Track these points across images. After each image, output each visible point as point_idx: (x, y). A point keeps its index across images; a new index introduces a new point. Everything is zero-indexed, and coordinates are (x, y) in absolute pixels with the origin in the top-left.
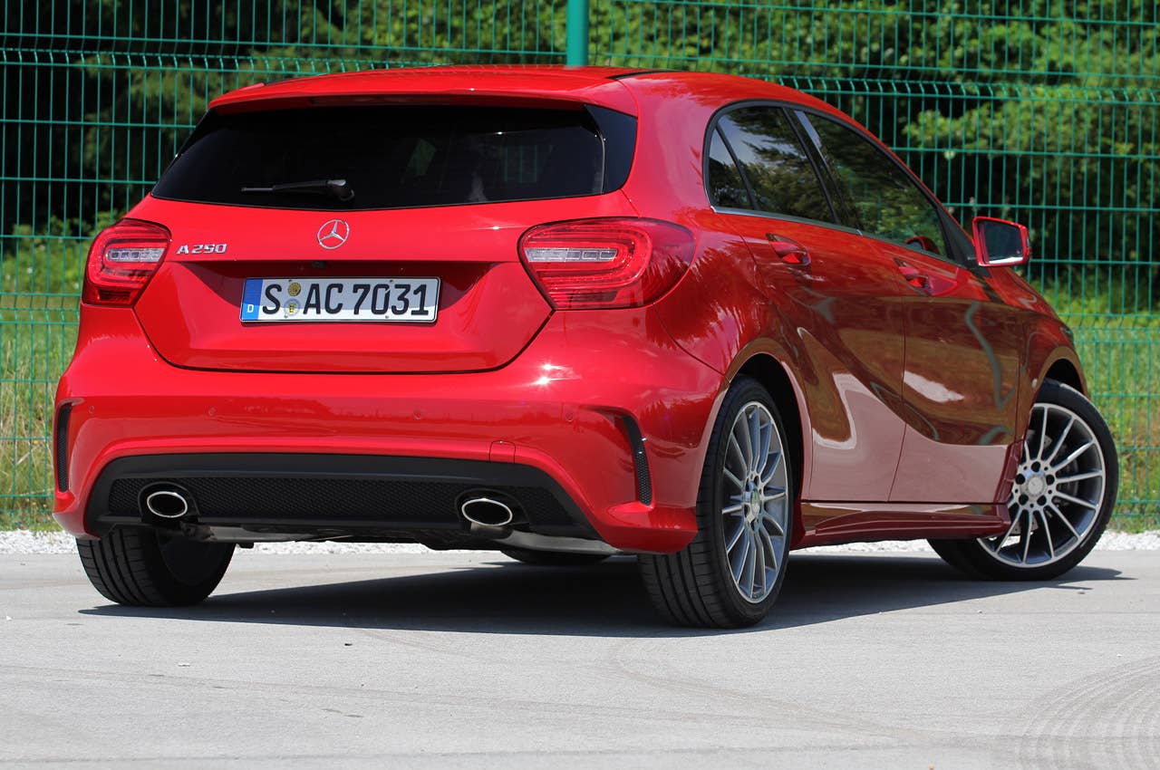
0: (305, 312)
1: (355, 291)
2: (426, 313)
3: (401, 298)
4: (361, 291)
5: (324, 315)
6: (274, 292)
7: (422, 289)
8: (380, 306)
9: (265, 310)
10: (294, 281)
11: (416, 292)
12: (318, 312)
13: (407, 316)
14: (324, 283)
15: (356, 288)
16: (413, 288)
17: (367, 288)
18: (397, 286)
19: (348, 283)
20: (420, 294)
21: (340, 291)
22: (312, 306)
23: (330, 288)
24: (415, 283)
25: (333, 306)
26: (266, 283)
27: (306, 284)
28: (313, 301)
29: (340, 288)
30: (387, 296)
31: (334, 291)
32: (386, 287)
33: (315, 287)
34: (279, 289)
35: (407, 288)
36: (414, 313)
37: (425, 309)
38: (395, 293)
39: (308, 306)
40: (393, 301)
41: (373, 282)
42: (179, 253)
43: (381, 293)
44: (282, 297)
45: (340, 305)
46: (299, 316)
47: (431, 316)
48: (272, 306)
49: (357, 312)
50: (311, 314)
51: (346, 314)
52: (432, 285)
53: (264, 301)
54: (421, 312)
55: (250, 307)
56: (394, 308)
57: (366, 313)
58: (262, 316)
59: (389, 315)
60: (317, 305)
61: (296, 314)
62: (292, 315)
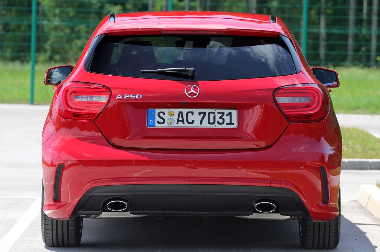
0: (177, 123)
1: (200, 115)
2: (233, 124)
3: (221, 118)
4: (202, 115)
5: (186, 125)
6: (161, 115)
7: (230, 114)
8: (212, 121)
9: (158, 122)
10: (170, 110)
11: (227, 115)
12: (184, 123)
13: (224, 125)
14: (185, 111)
15: (200, 113)
16: (226, 114)
17: (205, 113)
18: (218, 113)
19: (196, 111)
20: (229, 116)
21: (193, 115)
22: (180, 121)
23: (188, 113)
24: (226, 111)
25: (190, 121)
26: (157, 111)
27: (176, 112)
28: (180, 119)
29: (192, 113)
30: (214, 117)
31: (190, 114)
32: (214, 113)
33: (181, 113)
34: (164, 114)
35: (223, 113)
36: (227, 124)
37: (232, 122)
38: (218, 116)
39: (178, 121)
40: (217, 119)
41: (207, 111)
42: (117, 98)
43: (212, 115)
44: (166, 117)
45: (193, 121)
46: (175, 125)
47: (235, 125)
48: (161, 121)
49: (201, 123)
50: (180, 124)
51: (197, 124)
52: (234, 112)
53: (157, 119)
54: (231, 123)
55: (151, 121)
56: (218, 122)
57: (205, 124)
58: (157, 125)
59: (217, 125)
60: (182, 121)
61: (173, 124)
62: (171, 125)
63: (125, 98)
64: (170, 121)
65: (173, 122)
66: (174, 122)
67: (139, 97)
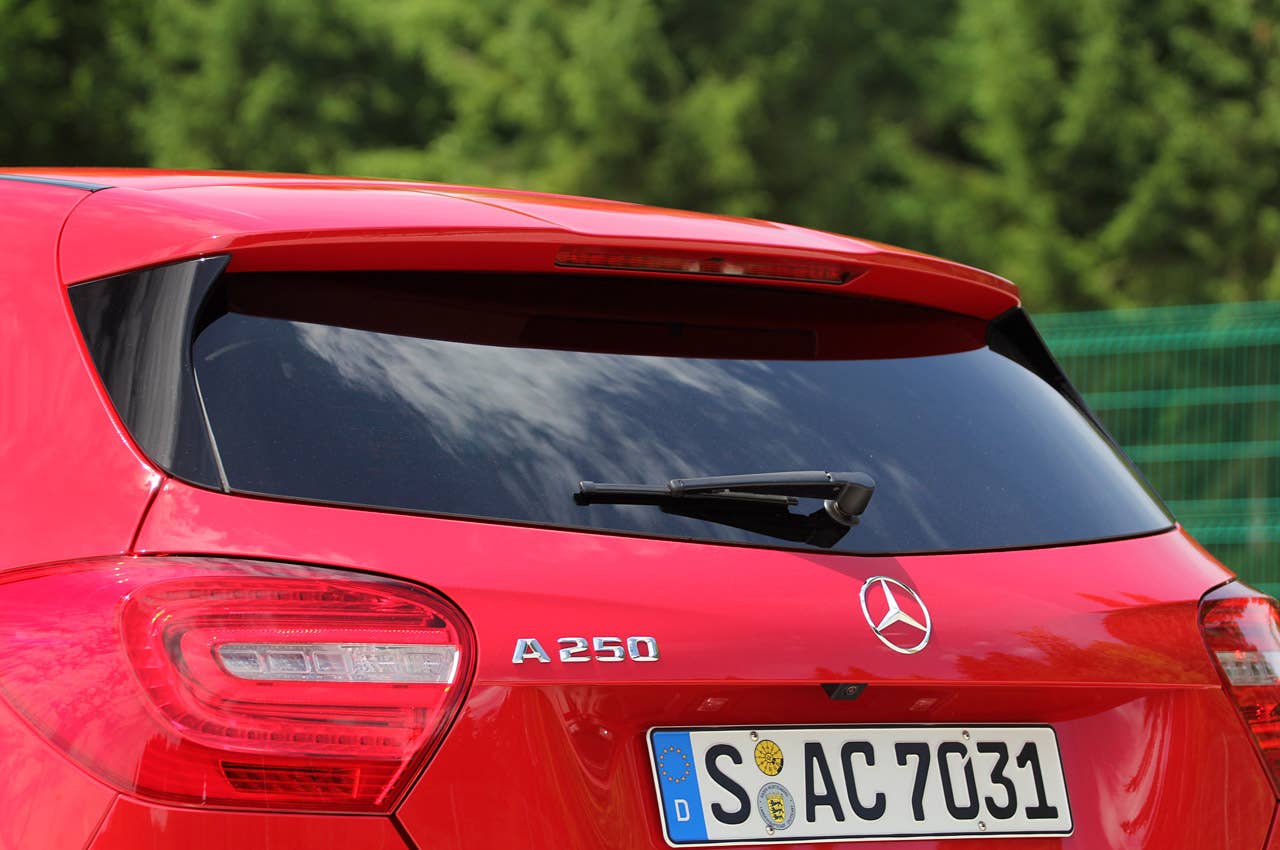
0: (811, 817)
1: (902, 761)
2: (1052, 813)
3: (997, 776)
4: (913, 760)
5: (854, 825)
6: (724, 763)
7: (1029, 754)
8: (962, 800)
9: (718, 812)
10: (763, 734)
11: (1020, 762)
12: (840, 817)
13: (1019, 822)
14: (832, 740)
15: (903, 751)
16: (1014, 752)
17: (922, 749)
18: (984, 747)
19: (884, 739)
20: (1029, 762)
21: (871, 761)
22: (822, 801)
23: (849, 749)
24: (1014, 738)
25: (868, 801)
26: (701, 741)
27: (791, 742)
28: (820, 789)
29: (869, 754)
30: (969, 769)
31: (858, 759)
32: (960, 749)
33: (814, 751)
35: (1000, 748)
36: (1032, 813)
37: (1048, 803)
38: (983, 767)
39: (813, 801)
40: (987, 788)
41: (933, 736)
42: (516, 659)
43: (955, 760)
44: (746, 774)
45: (881, 798)
46: (800, 828)
47: (1063, 822)
48: (732, 804)
49: (919, 815)
50: (826, 824)
51: (897, 820)
52: (1045, 739)
53: (710, 792)
54: (1044, 811)
55: (681, 806)
56: (991, 804)
57: (939, 821)
58: (716, 830)
59: (989, 822)
60: (831, 799)
61: (790, 821)
62: (783, 827)
63: (563, 655)
64: (773, 804)
65: (786, 807)
66: (793, 809)
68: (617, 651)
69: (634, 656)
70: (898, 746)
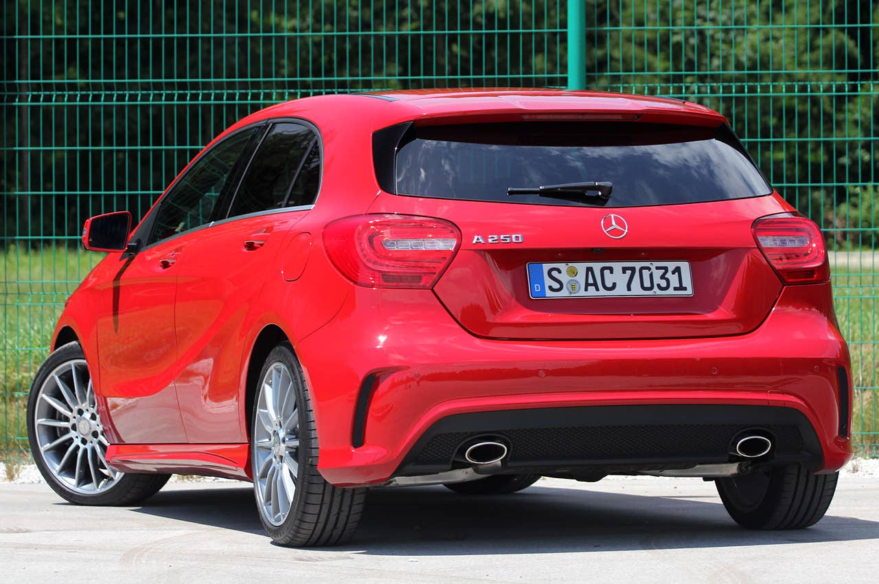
0: (586, 290)
1: (624, 272)
2: (685, 289)
3: (663, 277)
4: (629, 272)
5: (602, 293)
6: (554, 273)
7: (678, 270)
8: (647, 284)
9: (550, 288)
10: (570, 264)
11: (673, 273)
12: (597, 289)
13: (671, 292)
14: (597, 266)
15: (624, 270)
16: (670, 270)
17: (633, 269)
18: (658, 268)
19: (618, 266)
20: (677, 273)
21: (612, 272)
22: (591, 285)
23: (602, 270)
24: (671, 265)
25: (609, 285)
26: (546, 267)
27: (581, 267)
28: (591, 281)
29: (611, 270)
30: (651, 275)
31: (607, 272)
32: (649, 269)
33: (589, 269)
34: (559, 272)
35: (666, 269)
36: (675, 289)
37: (684, 286)
38: (657, 274)
39: (587, 285)
40: (657, 280)
41: (638, 265)
42: (474, 242)
43: (646, 273)
44: (564, 277)
45: (614, 285)
46: (582, 293)
47: (689, 292)
48: (557, 286)
49: (629, 289)
50: (592, 292)
51: (621, 291)
52: (685, 266)
53: (548, 282)
54: (681, 288)
55: (537, 286)
56: (659, 286)
57: (637, 290)
58: (549, 294)
59: (656, 291)
60: (595, 284)
61: (578, 291)
62: (575, 293)
63: (490, 241)
64: (572, 286)
65: (577, 286)
66: (580, 288)
67: (517, 238)
68: (508, 239)
69: (514, 240)
70: (623, 268)
